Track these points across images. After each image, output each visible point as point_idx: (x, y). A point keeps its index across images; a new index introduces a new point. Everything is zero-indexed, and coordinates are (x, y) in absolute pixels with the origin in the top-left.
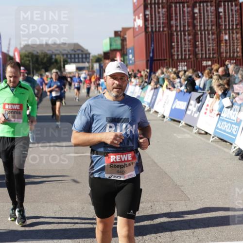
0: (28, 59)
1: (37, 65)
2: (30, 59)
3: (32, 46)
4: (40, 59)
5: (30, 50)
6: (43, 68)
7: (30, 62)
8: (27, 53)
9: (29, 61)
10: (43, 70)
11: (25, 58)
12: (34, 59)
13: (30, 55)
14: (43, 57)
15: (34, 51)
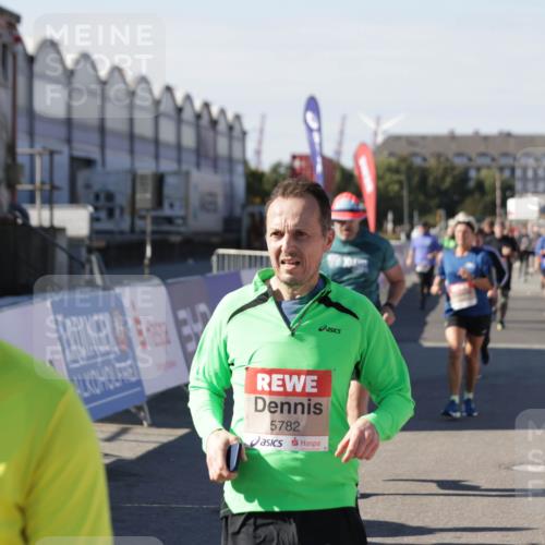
0: (396, 177)
1: (422, 198)
2: (402, 177)
3: (411, 140)
4: (431, 180)
5: (404, 150)
6: (439, 207)
7: (402, 188)
8: (393, 161)
9: (400, 183)
10: (441, 213)
11: (388, 177)
12: (416, 179)
13: (403, 167)
14: (440, 172)
15: (415, 155)
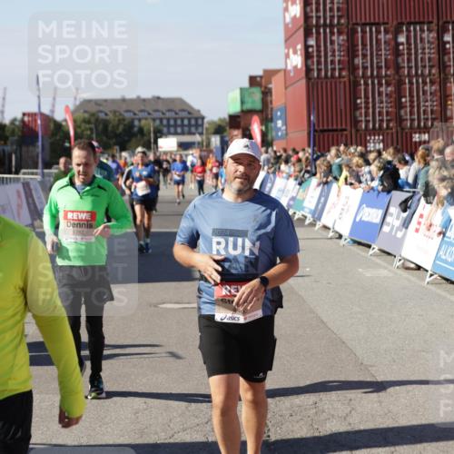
0: (88, 126)
1: (105, 138)
2: (93, 126)
3: (97, 103)
4: (110, 128)
5: (94, 109)
6: (115, 144)
7: (92, 133)
8: (86, 115)
9: (91, 129)
10: (117, 148)
11: (83, 126)
12: (101, 127)
13: (93, 120)
14: (116, 122)
15: (101, 112)
